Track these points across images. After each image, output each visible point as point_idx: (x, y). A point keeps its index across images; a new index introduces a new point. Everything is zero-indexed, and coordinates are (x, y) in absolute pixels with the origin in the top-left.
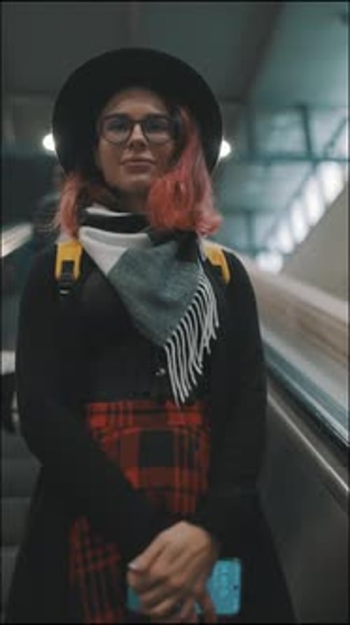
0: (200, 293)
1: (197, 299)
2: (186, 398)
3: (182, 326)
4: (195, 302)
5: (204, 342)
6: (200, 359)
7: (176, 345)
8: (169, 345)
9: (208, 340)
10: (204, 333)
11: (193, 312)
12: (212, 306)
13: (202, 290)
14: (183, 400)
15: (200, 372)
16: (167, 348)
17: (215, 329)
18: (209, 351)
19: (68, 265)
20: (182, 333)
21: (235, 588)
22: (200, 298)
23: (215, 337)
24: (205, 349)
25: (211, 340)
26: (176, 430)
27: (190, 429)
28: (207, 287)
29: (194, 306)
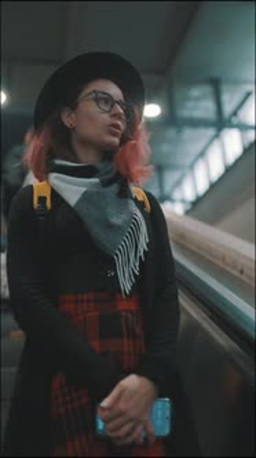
0: (135, 219)
1: (134, 224)
2: (129, 290)
3: (125, 242)
4: (132, 226)
5: (140, 253)
6: (137, 264)
7: (122, 255)
8: (117, 255)
9: (142, 251)
10: (139, 246)
11: (131, 233)
12: (144, 229)
13: (137, 218)
14: (127, 292)
15: (137, 273)
16: (115, 257)
17: (147, 244)
18: (143, 259)
19: (42, 200)
20: (125, 246)
21: (167, 418)
22: (136, 223)
23: (147, 249)
24: (140, 258)
25: (145, 251)
26: (124, 314)
27: (131, 312)
28: (139, 215)
29: (132, 229)
